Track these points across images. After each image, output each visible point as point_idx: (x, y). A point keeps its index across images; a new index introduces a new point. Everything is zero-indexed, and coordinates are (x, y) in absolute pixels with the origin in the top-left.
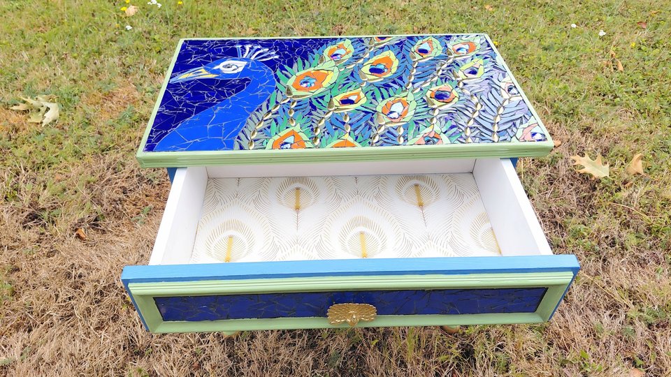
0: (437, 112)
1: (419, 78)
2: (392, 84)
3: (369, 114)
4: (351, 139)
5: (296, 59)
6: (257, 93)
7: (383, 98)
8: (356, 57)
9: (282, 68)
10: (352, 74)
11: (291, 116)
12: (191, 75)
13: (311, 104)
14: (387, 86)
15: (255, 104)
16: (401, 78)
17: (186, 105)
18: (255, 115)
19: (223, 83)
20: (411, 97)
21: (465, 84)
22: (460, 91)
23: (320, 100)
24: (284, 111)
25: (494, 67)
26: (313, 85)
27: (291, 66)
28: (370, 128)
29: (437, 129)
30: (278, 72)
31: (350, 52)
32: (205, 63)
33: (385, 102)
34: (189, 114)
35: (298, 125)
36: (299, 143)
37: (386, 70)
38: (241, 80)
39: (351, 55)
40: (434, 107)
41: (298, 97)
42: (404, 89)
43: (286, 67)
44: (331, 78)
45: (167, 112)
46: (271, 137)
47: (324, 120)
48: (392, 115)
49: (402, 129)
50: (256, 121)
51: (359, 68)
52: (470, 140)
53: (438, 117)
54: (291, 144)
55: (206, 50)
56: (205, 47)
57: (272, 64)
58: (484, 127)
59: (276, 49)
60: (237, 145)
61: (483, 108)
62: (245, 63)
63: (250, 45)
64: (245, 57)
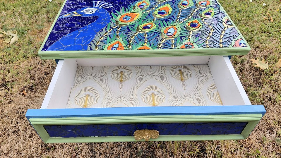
0: (191, 33)
1: (182, 16)
2: (169, 19)
3: (157, 33)
4: (147, 46)
5: (121, 7)
6: (101, 23)
7: (164, 26)
8: (151, 7)
9: (114, 12)
10: (149, 15)
11: (118, 34)
12: (70, 15)
13: (128, 28)
14: (166, 20)
15: (100, 28)
16: (173, 17)
17: (65, 29)
18: (100, 33)
19: (85, 18)
20: (178, 25)
21: (205, 20)
22: (203, 23)
23: (132, 27)
24: (114, 32)
25: (219, 12)
26: (129, 19)
27: (119, 11)
28: (157, 40)
29: (191, 41)
30: (112, 14)
31: (148, 4)
32: (76, 9)
33: (165, 28)
34: (66, 33)
35: (121, 39)
36: (121, 47)
37: (166, 13)
38: (93, 17)
39: (149, 6)
40: (190, 30)
41: (122, 25)
42: (175, 22)
43: (116, 11)
44: (139, 16)
45: (55, 32)
46: (107, 44)
47: (134, 36)
48: (169, 34)
49: (174, 41)
50: (100, 36)
51: (153, 12)
52: (208, 46)
53: (192, 35)
54: (117, 48)
55: (78, 3)
56: (77, 2)
57: (109, 10)
58: (215, 40)
59: (112, 3)
60: (89, 48)
61: (214, 31)
62: (96, 9)
63: (99, 2)
64: (96, 6)
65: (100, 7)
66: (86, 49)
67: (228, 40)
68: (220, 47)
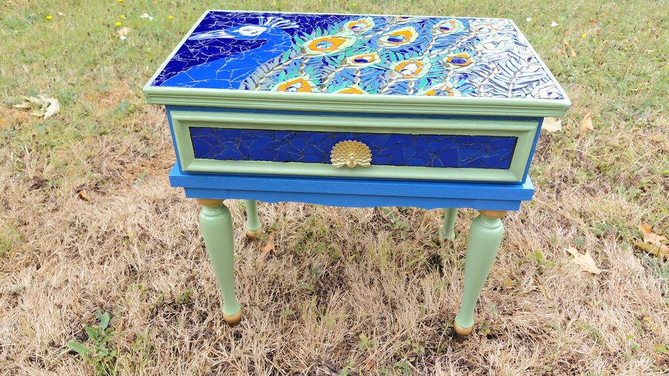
0: (451, 72)
1: (437, 47)
2: (408, 50)
3: (381, 71)
4: (360, 88)
5: (315, 29)
6: (272, 50)
7: (398, 59)
8: (376, 30)
9: (300, 34)
10: (369, 42)
11: (302, 68)
12: (211, 35)
13: (324, 60)
14: (403, 52)
15: (269, 57)
16: (419, 47)
17: (200, 55)
18: (266, 66)
19: (240, 42)
20: (426, 60)
21: (483, 54)
22: (478, 59)
23: (333, 59)
24: (295, 64)
25: (516, 43)
26: (328, 47)
27: (310, 33)
28: (380, 81)
29: (449, 84)
30: (296, 37)
31: (370, 26)
32: (225, 28)
33: (400, 62)
34: (201, 62)
35: (308, 76)
36: (305, 87)
37: (404, 40)
38: (257, 41)
39: (371, 28)
40: (449, 69)
41: (312, 55)
42: (420, 54)
43: (304, 33)
44: (348, 43)
45: (180, 59)
46: (278, 82)
47: (334, 73)
48: (404, 73)
49: (413, 84)
50: (266, 70)
51: (378, 37)
52: (482, 94)
53: (452, 76)
54: (297, 89)
55: (229, 19)
56: (229, 16)
57: (291, 31)
58: (499, 86)
59: (297, 21)
60: (242, 85)
61: (500, 72)
62: (265, 29)
63: (272, 18)
64: (265, 25)
65: (273, 26)
66: (236, 86)
67: (525, 87)
68: (507, 97)
